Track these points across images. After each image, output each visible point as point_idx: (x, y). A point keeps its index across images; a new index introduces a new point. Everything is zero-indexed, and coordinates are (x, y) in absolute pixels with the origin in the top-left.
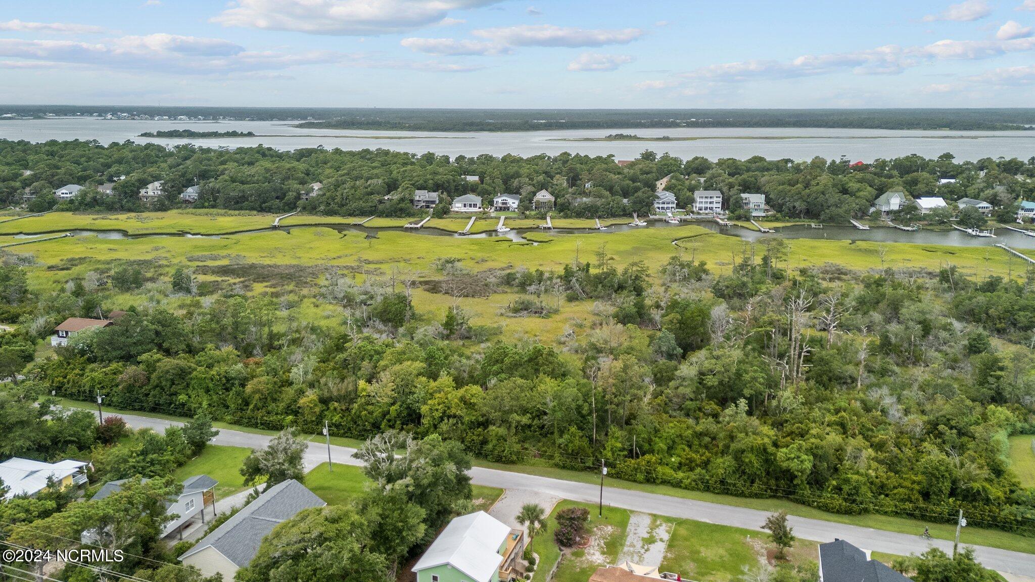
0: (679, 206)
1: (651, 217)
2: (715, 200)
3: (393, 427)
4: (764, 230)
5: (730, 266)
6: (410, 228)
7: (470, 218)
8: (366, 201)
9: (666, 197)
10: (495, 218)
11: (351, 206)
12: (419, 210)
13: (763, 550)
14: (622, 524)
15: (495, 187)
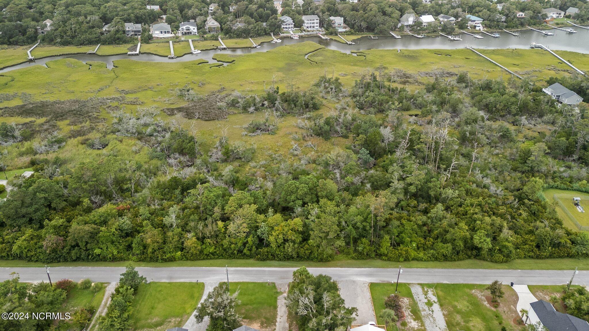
0: (295, 26)
1: (282, 35)
2: (315, 21)
3: (250, 250)
4: (349, 43)
5: (348, 77)
6: (132, 55)
7: (168, 42)
8: (91, 33)
9: (288, 21)
10: (185, 41)
11: (80, 38)
12: (131, 38)
13: (483, 298)
14: (410, 295)
15: (176, 17)
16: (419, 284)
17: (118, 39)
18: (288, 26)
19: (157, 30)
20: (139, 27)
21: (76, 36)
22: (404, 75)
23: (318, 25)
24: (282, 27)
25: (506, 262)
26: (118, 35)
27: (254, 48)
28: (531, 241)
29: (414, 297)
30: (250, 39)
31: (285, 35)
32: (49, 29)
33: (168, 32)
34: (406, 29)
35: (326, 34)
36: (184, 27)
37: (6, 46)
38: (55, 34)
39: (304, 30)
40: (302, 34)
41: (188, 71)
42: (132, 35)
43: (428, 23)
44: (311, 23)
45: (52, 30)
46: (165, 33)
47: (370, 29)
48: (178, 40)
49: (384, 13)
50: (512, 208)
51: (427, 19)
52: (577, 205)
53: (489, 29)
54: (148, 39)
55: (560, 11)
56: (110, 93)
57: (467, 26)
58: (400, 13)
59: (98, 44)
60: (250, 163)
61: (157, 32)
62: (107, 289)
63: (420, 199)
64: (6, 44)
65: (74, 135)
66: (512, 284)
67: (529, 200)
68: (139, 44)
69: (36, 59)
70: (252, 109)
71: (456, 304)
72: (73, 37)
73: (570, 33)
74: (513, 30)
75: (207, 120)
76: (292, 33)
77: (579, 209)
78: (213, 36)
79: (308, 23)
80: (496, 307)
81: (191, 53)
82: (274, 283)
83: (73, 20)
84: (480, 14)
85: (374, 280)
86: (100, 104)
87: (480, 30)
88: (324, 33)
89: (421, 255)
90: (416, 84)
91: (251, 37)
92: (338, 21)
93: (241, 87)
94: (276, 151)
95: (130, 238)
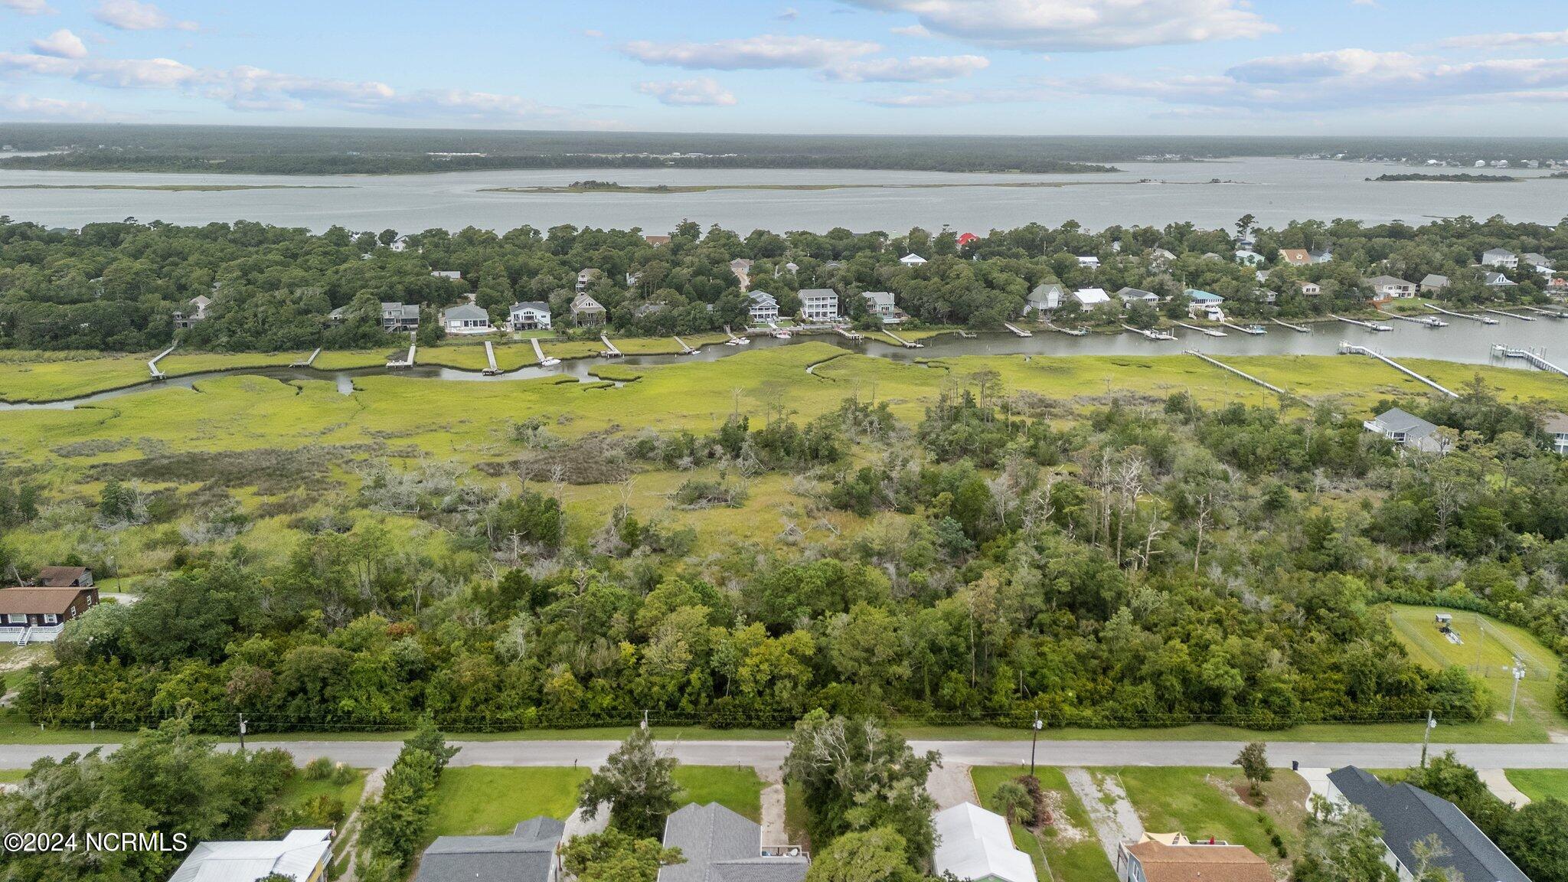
0: (781, 313)
1: (750, 330)
2: (829, 302)
3: (695, 703)
4: (908, 345)
5: (910, 405)
6: (398, 368)
7: (482, 344)
8: (301, 325)
9: (764, 301)
10: (522, 342)
11: (275, 334)
12: (392, 335)
13: (1230, 789)
14: (1063, 786)
15: (502, 292)
16: (1082, 768)
17: (364, 336)
18: (764, 313)
19: (455, 318)
20: (414, 310)
21: (265, 331)
22: (1041, 401)
23: (836, 309)
24: (752, 313)
25: (1281, 728)
26: (365, 329)
27: (685, 354)
28: (1336, 682)
29: (1074, 789)
30: (676, 336)
31: (758, 330)
32: (201, 316)
33: (483, 323)
34: (1042, 318)
35: (855, 328)
36: (521, 313)
37: (97, 353)
38: (217, 326)
39: (803, 321)
40: (799, 328)
41: (534, 397)
42: (396, 330)
43: (1094, 305)
44: (817, 306)
45: (209, 318)
46: (475, 323)
47: (958, 316)
48: (504, 340)
49: (990, 284)
50: (1293, 627)
51: (1091, 297)
52: (1446, 630)
53: (1240, 318)
54: (435, 337)
55: (1404, 283)
56: (348, 436)
57: (1188, 312)
58: (1027, 284)
59: (315, 347)
60: (686, 559)
61: (457, 323)
62: (369, 778)
63: (1082, 611)
64: (97, 348)
65: (269, 512)
66: (1295, 765)
67: (1330, 610)
68: (413, 349)
69: (168, 378)
70: (686, 460)
71: (1169, 800)
72: (258, 334)
73: (1433, 327)
74: (1296, 321)
75: (580, 484)
76: (774, 326)
77: (1451, 639)
78: (589, 331)
79: (811, 306)
80: (1258, 805)
81: (539, 365)
82: (752, 768)
83: (261, 297)
84: (1216, 286)
85: (980, 761)
86: (328, 457)
87: (1218, 320)
88: (850, 326)
89: (1088, 713)
90: (1070, 417)
91: (678, 334)
92: (882, 301)
93: (659, 424)
94: (746, 536)
95: (418, 683)
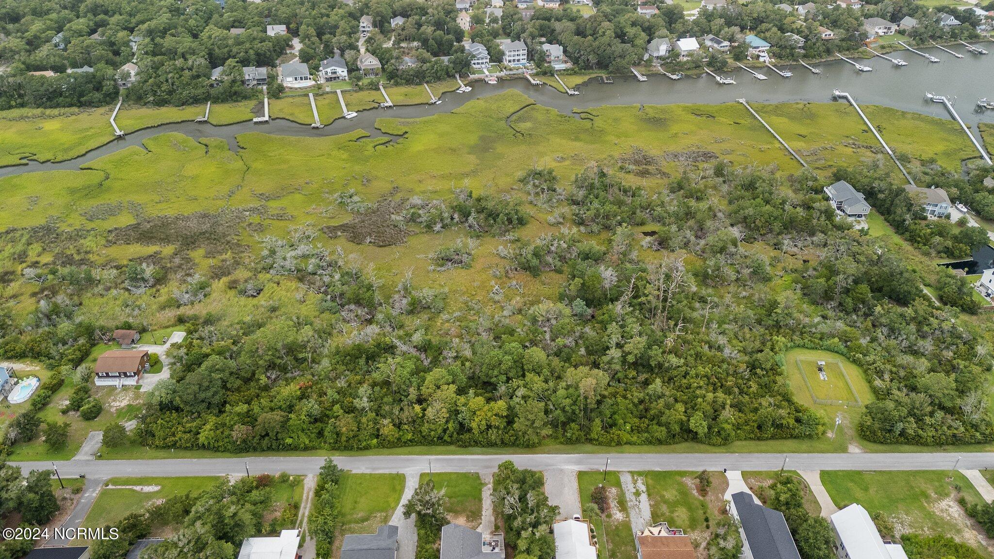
0: (491, 60)
1: (472, 77)
2: (521, 52)
3: (451, 437)
4: (570, 92)
5: (567, 163)
9: (480, 53)
13: (693, 486)
14: (618, 485)
16: (629, 472)
17: (235, 93)
18: (480, 61)
19: (288, 74)
20: (263, 71)
21: (174, 91)
22: (645, 158)
23: (525, 57)
24: (473, 63)
25: (724, 445)
26: (235, 88)
27: (432, 104)
29: (623, 486)
30: (425, 85)
31: (476, 76)
33: (306, 78)
34: (655, 63)
35: (537, 74)
37: (75, 109)
38: (145, 88)
39: (505, 68)
40: (502, 74)
42: (253, 86)
43: (689, 52)
44: (514, 55)
45: (139, 82)
46: (301, 79)
47: (602, 64)
48: (320, 92)
49: (624, 37)
50: (742, 378)
51: (688, 45)
52: (820, 369)
53: (779, 60)
54: (277, 92)
55: (889, 24)
56: (243, 201)
57: (747, 56)
58: (647, 38)
59: (207, 101)
60: (441, 315)
61: (290, 79)
63: (640, 368)
64: (76, 105)
65: (216, 273)
67: (762, 369)
68: (266, 100)
69: (126, 135)
70: (438, 227)
71: (665, 493)
75: (381, 246)
76: (487, 73)
77: (822, 376)
78: (371, 83)
79: (510, 56)
80: (704, 496)
81: (344, 117)
82: (478, 473)
83: (168, 66)
84: (768, 34)
85: (583, 468)
86: (238, 221)
87: (765, 62)
88: (534, 71)
89: (635, 439)
91: (427, 82)
92: (555, 51)
93: (421, 185)
94: (473, 295)
95: (318, 424)
